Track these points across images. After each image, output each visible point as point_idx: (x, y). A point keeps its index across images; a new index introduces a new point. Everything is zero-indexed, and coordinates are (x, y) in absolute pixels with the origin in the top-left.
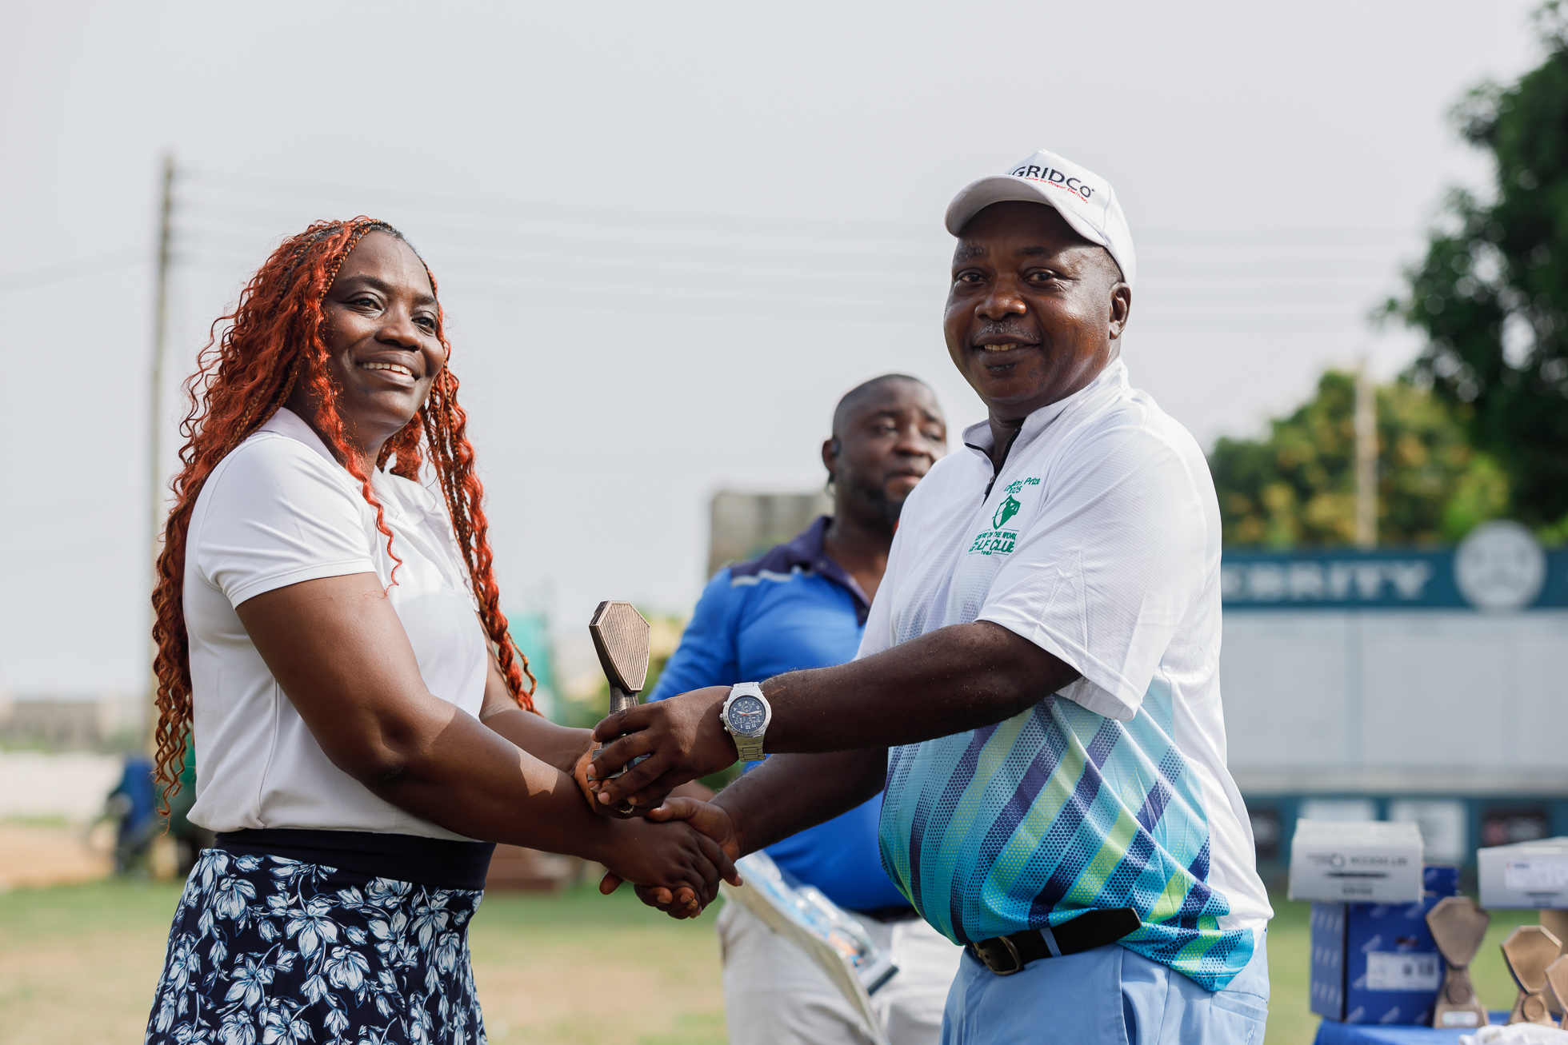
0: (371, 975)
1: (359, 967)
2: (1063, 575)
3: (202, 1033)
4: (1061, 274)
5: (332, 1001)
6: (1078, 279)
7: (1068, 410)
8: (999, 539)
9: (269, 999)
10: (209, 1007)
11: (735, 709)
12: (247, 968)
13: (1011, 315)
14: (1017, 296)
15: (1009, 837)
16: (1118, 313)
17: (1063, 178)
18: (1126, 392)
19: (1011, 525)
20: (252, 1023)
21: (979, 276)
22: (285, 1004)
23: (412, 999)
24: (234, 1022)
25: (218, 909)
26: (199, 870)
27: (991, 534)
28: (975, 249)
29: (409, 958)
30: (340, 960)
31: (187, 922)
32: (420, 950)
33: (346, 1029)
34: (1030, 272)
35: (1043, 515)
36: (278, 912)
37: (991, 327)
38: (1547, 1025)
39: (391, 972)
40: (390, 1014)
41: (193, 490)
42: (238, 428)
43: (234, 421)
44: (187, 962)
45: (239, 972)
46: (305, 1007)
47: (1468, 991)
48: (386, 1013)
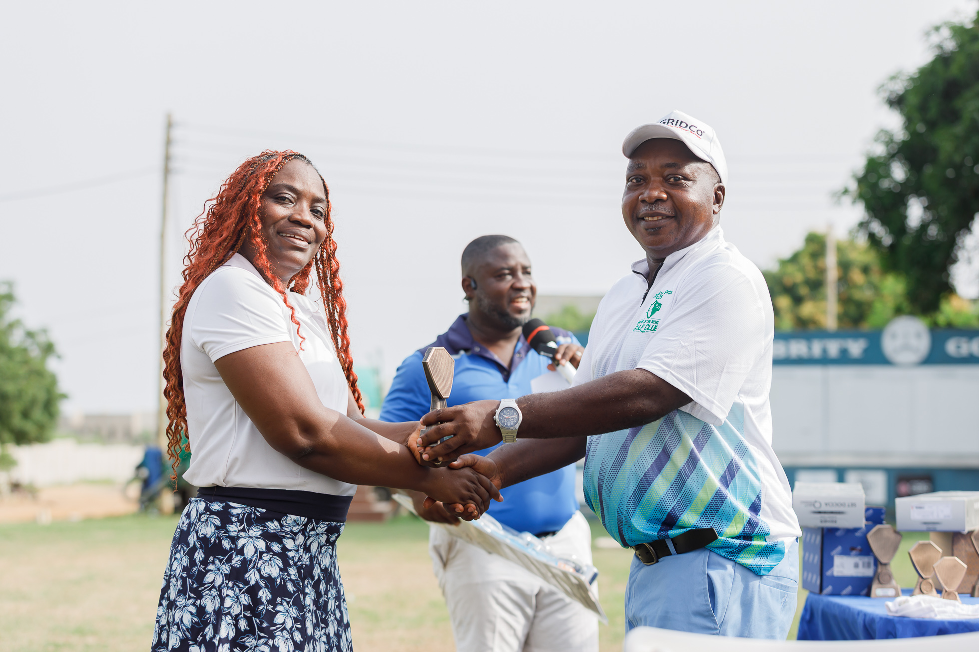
0: (284, 570)
1: (277, 564)
2: (684, 344)
3: (191, 601)
4: (686, 178)
5: (262, 584)
6: (696, 181)
7: (690, 253)
8: (649, 324)
9: (227, 582)
10: (195, 586)
11: (502, 414)
12: (215, 564)
13: (659, 200)
14: (662, 190)
15: (648, 489)
16: (718, 200)
17: (687, 125)
18: (722, 243)
19: (656, 316)
20: (218, 595)
21: (641, 179)
22: (236, 585)
23: (306, 582)
24: (209, 595)
25: (199, 531)
26: (189, 510)
27: (645, 321)
28: (639, 164)
29: (305, 560)
30: (267, 561)
31: (181, 538)
32: (311, 555)
33: (270, 599)
34: (669, 177)
35: (674, 311)
36: (233, 534)
37: (648, 207)
38: (934, 596)
39: (295, 567)
40: (294, 591)
41: (187, 297)
42: (212, 263)
43: (209, 260)
44: (181, 561)
45: (211, 567)
46: (247, 587)
47: (890, 577)
48: (292, 591)
